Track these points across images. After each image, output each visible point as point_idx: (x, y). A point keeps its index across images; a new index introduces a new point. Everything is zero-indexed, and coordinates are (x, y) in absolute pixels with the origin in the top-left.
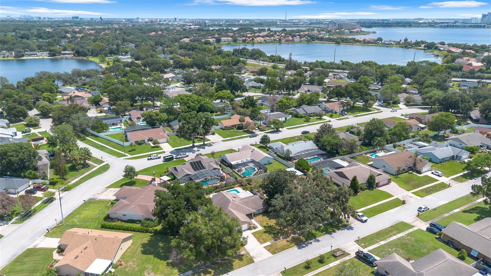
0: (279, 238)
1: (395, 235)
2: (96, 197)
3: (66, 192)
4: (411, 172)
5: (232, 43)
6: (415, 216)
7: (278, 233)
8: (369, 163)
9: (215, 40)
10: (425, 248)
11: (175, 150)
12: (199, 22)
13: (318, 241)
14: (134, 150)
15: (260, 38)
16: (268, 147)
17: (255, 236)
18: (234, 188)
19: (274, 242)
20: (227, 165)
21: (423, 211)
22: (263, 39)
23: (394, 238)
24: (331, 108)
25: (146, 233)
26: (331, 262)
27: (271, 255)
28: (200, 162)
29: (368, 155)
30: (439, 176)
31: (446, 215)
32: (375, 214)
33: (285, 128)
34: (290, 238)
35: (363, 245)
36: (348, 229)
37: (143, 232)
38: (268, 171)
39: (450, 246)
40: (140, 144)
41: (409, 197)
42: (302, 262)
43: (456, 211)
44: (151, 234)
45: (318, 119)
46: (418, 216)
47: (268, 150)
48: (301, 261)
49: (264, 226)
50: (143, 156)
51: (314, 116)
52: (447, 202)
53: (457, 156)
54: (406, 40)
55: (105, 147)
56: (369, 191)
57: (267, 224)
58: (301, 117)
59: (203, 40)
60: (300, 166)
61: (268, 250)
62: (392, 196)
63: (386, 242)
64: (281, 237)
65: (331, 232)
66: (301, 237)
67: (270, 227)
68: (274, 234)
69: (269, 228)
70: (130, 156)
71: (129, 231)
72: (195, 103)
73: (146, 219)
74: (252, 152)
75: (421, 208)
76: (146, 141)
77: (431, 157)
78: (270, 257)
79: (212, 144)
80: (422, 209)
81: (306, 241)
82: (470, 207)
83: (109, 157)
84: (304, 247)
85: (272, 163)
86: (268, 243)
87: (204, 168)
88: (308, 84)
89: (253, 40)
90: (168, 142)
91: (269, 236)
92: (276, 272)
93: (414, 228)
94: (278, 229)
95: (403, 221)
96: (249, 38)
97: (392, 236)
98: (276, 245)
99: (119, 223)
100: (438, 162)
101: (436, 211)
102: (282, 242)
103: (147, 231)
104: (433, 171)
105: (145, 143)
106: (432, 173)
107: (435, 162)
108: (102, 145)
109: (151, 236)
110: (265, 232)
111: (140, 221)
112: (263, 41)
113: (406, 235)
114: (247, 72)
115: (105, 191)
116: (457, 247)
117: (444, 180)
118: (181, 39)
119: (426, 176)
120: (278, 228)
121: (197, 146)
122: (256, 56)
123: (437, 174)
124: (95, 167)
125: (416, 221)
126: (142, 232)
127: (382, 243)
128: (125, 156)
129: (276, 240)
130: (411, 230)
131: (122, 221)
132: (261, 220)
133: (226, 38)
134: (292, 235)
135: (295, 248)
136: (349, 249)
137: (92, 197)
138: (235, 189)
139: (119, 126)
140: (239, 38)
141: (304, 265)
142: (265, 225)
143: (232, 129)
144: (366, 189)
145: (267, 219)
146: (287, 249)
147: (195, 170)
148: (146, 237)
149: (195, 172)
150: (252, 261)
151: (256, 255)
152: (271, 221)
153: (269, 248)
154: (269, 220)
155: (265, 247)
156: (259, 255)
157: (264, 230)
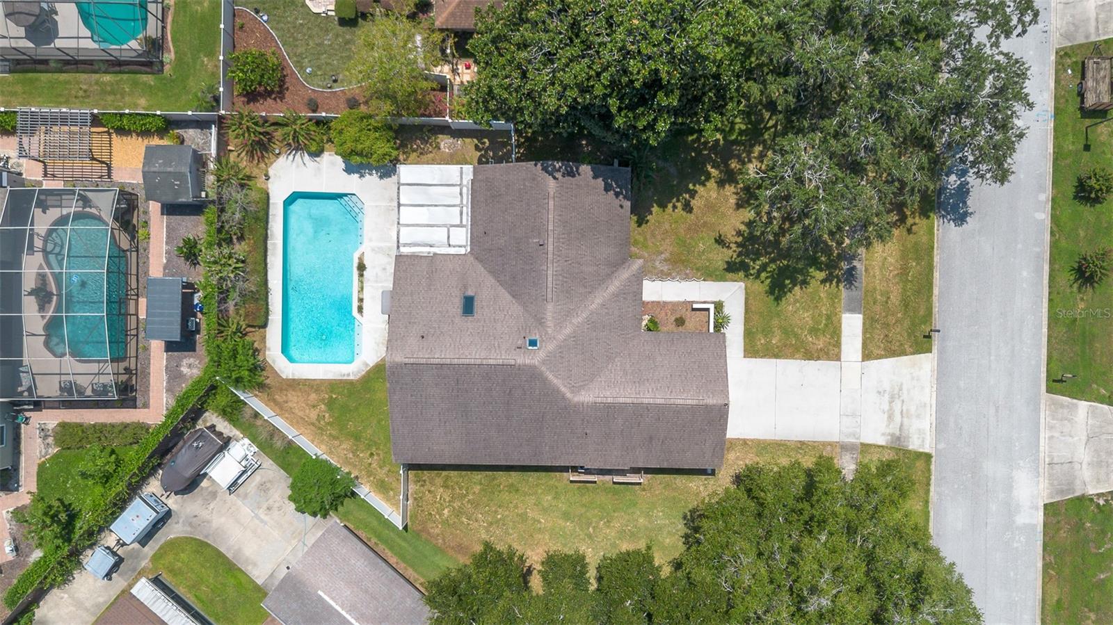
17: (776, 356)
19: (854, 293)
27: (924, 365)
42: (1046, 268)
48: (1039, 270)
57: (720, 241)
61: (894, 353)
67: (749, 242)
69: (758, 255)
78: (942, 375)
84: (964, 191)
86: (852, 325)
91: (810, 290)
92: (1037, 410)
98: (880, 298)
110: (778, 289)
129: (850, 278)
135: (945, 232)
141: (1066, 277)
142: (722, 256)
146: (932, 271)
150: (920, 464)
151: (891, 417)
152: (711, 207)
153: (879, 334)
154: (688, 208)
155: (867, 356)
156: (897, 406)
157: (761, 287)
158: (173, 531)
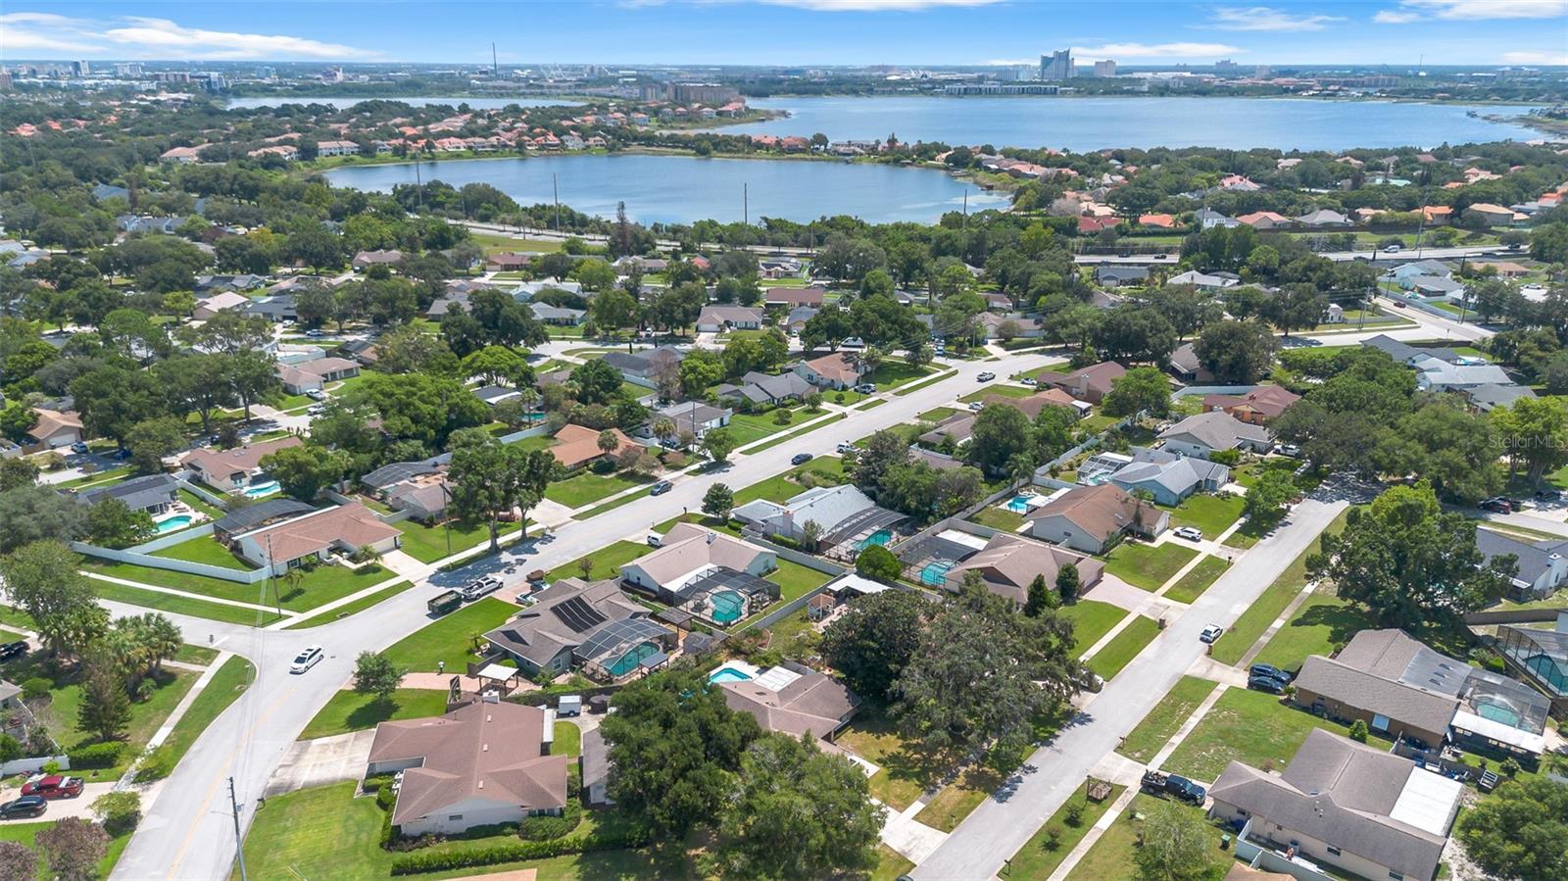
0: (935, 785)
1: (1189, 713)
2: (285, 777)
3: (159, 785)
4: (1128, 538)
5: (358, 158)
6: (1203, 656)
7: (924, 771)
8: (1023, 529)
9: (295, 149)
10: (1273, 732)
11: (442, 570)
12: (179, 78)
13: (1033, 769)
14: (299, 592)
15: (453, 139)
16: (733, 520)
18: (720, 664)
19: (929, 797)
20: (654, 596)
21: (1215, 638)
22: (461, 143)
23: (1192, 722)
24: (828, 376)
25: (555, 856)
26: (1097, 819)
27: (942, 836)
28: (578, 599)
29: (1004, 506)
30: (1193, 539)
31: (1264, 639)
32: (1117, 669)
33: (736, 452)
34: (962, 777)
35: (1137, 755)
36: (1082, 723)
37: (547, 856)
38: (782, 596)
39: (1321, 717)
40: (308, 568)
41: (1162, 609)
42: (1032, 836)
43: (1278, 624)
44: (574, 858)
45: (808, 412)
46: (1209, 654)
47: (735, 529)
48: (1027, 834)
49: (879, 761)
50: (343, 608)
51: (793, 404)
52: (1246, 607)
53: (1207, 480)
54: (892, 141)
55: (177, 597)
56: (1067, 608)
57: (882, 752)
58: (761, 412)
59: (253, 154)
60: (876, 568)
61: (930, 824)
62: (1125, 613)
63: (1183, 737)
64: (939, 781)
65: (1046, 738)
66: (986, 769)
67: (894, 758)
68: (917, 776)
69: (895, 762)
70: (297, 618)
71: (497, 863)
72: (433, 404)
73: (532, 814)
74: (708, 542)
75: (1206, 632)
76: (323, 553)
77: (1155, 491)
78: (946, 843)
79: (548, 532)
80: (1213, 635)
81: (1004, 777)
82: (1299, 609)
83: (225, 632)
84: (1009, 794)
85: (775, 569)
86: (917, 806)
87: (602, 619)
88: (714, 302)
89: (430, 146)
90: (397, 547)
91: (908, 783)
93: (1219, 687)
94: (919, 760)
95: (1187, 673)
96: (415, 142)
97: (1184, 719)
98: (939, 805)
99: (445, 849)
100: (1173, 503)
101: (1240, 634)
102: (950, 794)
103: (558, 852)
104: (1178, 529)
105: (321, 562)
106: (1177, 534)
107: (1166, 502)
108: (160, 593)
109: (577, 863)
110: (893, 776)
111: (516, 826)
112: (463, 149)
113: (1213, 708)
114: (488, 267)
115: (303, 751)
116: (1336, 715)
117: (1207, 548)
118: (163, 151)
119: (1167, 545)
120: (915, 756)
121: (506, 548)
122: (486, 209)
123: (1190, 535)
124: (196, 676)
125: (1211, 668)
126: (540, 857)
127: (1177, 740)
128: (280, 617)
129: (931, 792)
130: (1216, 695)
131: (452, 837)
132: (859, 743)
133: (334, 144)
134: (963, 769)
135: (990, 803)
136: (1116, 774)
137: (272, 782)
138: (725, 666)
139: (171, 513)
140: (379, 142)
141: (1038, 843)
142: (878, 755)
143: (580, 474)
144: (1060, 605)
145: (872, 737)
146: (972, 809)
147: (578, 631)
148: (567, 870)
149: (581, 634)
150: (907, 866)
151: (908, 844)
152: (887, 742)
153: (927, 817)
154: (878, 738)
155: (916, 818)
156: (915, 843)
157: (886, 771)
158: (573, 720)
